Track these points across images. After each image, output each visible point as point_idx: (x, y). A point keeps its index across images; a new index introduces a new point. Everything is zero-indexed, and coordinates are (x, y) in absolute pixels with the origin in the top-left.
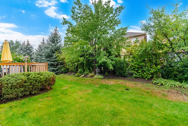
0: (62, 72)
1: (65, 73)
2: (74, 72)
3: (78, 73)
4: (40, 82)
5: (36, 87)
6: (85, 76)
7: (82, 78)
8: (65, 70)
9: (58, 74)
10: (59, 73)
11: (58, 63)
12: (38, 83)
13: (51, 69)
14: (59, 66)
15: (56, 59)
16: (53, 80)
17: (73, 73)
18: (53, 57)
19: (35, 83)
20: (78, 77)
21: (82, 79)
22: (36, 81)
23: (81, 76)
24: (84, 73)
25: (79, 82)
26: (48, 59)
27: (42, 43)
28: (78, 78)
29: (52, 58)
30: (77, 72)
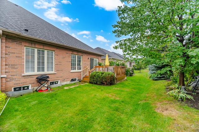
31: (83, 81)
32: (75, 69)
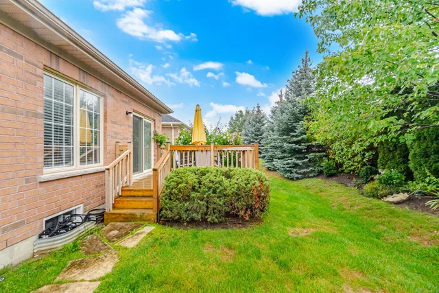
0: (320, 173)
1: (330, 176)
2: (358, 176)
3: (375, 184)
4: (224, 195)
5: (215, 206)
6: (409, 200)
7: (393, 207)
8: (329, 167)
9: (309, 177)
10: (311, 175)
11: (308, 146)
12: (219, 197)
13: (289, 161)
14: (311, 155)
15: (304, 136)
16: (259, 197)
17: (354, 180)
18: (296, 132)
19: (212, 195)
20: (374, 196)
21: (392, 212)
22: (214, 192)
23: (390, 199)
24: (406, 187)
25: (375, 220)
26: (284, 137)
27: (278, 103)
28: (375, 201)
29: (294, 134)
30: (372, 179)
31: (116, 218)
32: (69, 159)
